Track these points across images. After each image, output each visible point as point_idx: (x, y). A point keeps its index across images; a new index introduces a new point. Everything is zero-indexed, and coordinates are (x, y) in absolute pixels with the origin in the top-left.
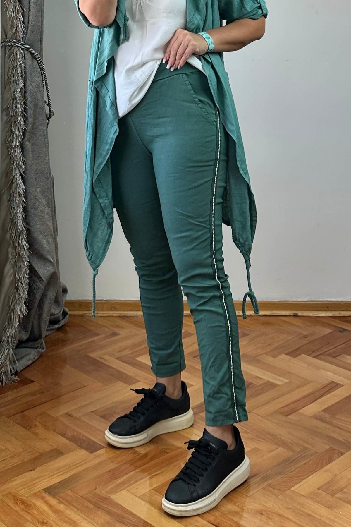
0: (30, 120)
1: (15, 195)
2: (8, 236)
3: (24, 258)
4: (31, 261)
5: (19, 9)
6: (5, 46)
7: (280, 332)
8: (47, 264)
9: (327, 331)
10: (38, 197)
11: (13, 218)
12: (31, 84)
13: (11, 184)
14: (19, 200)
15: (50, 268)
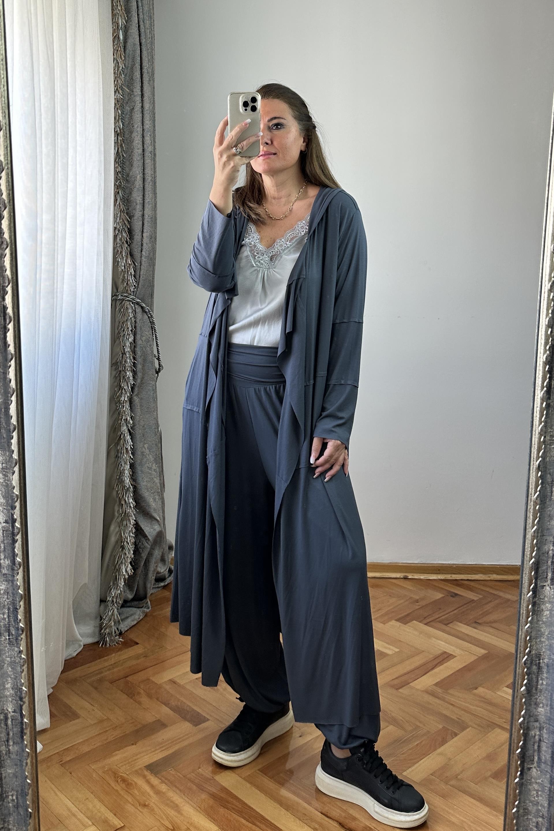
0: (139, 375)
1: (122, 452)
2: (114, 493)
3: (130, 516)
4: (137, 519)
5: (130, 263)
6: (116, 300)
7: (390, 596)
8: (154, 522)
9: (439, 596)
10: (145, 454)
11: (120, 474)
12: (140, 339)
13: (118, 440)
14: (126, 457)
15: (156, 527)
